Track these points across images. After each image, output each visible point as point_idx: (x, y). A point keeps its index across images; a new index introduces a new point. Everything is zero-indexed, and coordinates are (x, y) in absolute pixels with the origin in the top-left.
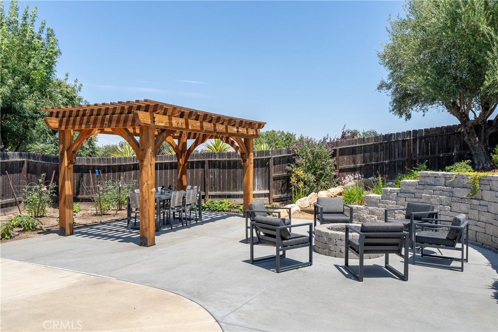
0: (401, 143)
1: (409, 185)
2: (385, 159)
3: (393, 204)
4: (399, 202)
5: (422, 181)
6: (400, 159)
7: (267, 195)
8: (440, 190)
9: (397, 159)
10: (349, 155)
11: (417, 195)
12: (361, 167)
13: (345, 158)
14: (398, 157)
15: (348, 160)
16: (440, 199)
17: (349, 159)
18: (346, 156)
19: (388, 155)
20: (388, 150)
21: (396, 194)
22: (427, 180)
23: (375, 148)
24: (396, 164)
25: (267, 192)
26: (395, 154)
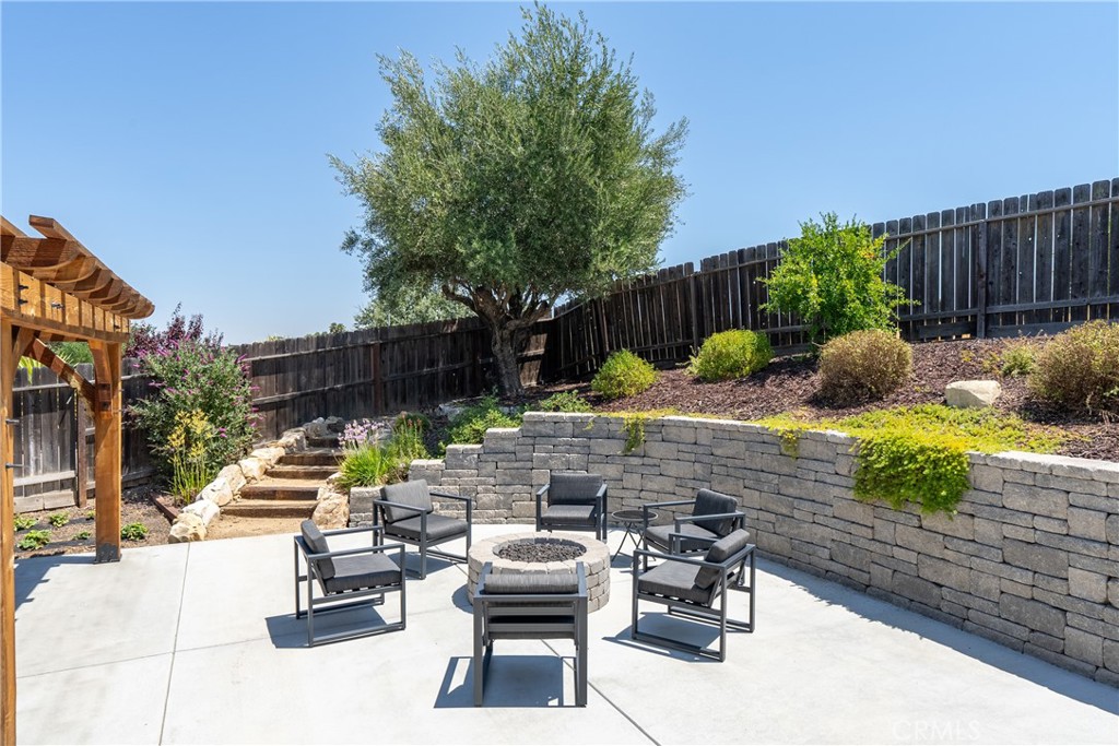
0: (361, 350)
1: (503, 439)
2: (336, 382)
3: (471, 476)
4: (484, 472)
5: (528, 431)
6: (362, 380)
7: (69, 484)
8: (566, 444)
9: (357, 381)
10: (270, 374)
11: (519, 456)
12: (293, 399)
13: (263, 380)
14: (359, 376)
15: (268, 385)
16: (568, 461)
17: (271, 382)
18: (264, 377)
19: (342, 373)
20: (342, 364)
21: (476, 456)
22: (539, 428)
23: (320, 359)
24: (356, 390)
25: (70, 474)
26: (354, 372)
